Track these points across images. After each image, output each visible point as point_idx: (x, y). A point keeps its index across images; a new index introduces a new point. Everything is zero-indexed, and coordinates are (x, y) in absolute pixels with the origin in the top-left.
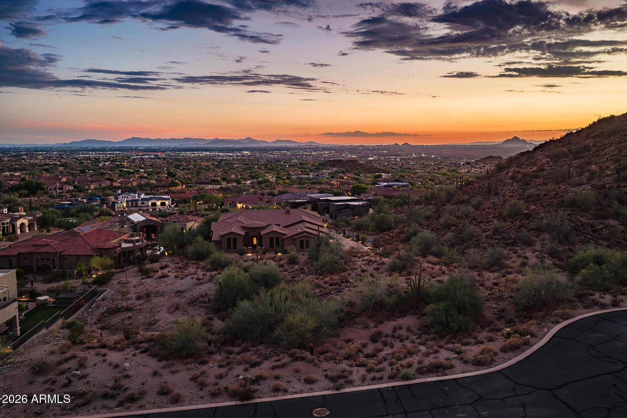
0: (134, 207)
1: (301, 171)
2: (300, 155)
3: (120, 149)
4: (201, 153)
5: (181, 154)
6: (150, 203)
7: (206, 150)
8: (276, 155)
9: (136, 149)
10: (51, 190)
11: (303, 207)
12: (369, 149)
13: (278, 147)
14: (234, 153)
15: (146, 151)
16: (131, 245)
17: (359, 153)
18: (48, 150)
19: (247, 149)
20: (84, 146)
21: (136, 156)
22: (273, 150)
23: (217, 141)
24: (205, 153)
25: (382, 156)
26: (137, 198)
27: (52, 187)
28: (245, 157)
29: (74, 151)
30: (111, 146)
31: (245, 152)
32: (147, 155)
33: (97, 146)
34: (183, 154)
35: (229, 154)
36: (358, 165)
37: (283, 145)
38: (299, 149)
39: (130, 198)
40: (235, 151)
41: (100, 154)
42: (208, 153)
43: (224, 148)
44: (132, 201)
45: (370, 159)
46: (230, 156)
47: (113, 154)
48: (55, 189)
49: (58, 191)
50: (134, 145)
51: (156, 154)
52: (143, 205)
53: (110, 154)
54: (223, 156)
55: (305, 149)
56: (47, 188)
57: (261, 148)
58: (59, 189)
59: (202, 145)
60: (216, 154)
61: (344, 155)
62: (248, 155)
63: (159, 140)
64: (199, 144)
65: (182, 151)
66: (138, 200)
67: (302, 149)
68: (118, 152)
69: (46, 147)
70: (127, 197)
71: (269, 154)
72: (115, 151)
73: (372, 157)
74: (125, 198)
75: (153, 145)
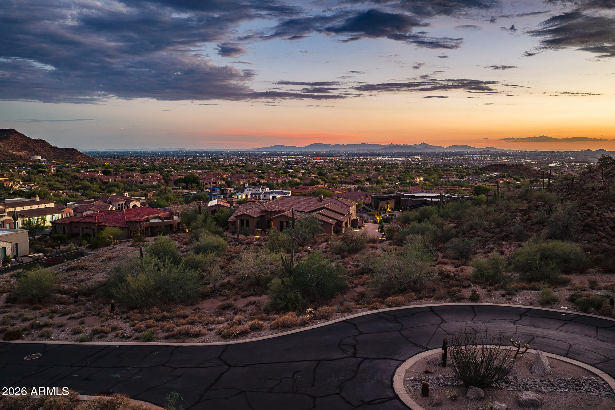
0: (257, 199)
1: (457, 175)
2: (474, 160)
3: (303, 154)
4: (374, 158)
5: (354, 158)
6: (271, 197)
7: (379, 155)
8: (448, 160)
9: (317, 154)
10: (206, 184)
11: (386, 202)
12: (555, 156)
13: (453, 152)
14: (406, 158)
15: (323, 156)
16: (160, 221)
17: (541, 159)
18: (242, 154)
19: (418, 154)
20: (273, 151)
21: (314, 159)
22: (446, 156)
23: (392, 146)
24: (377, 158)
25: (566, 162)
26: (260, 191)
27: (208, 181)
28: (415, 161)
29: (264, 155)
30: (296, 151)
31: (416, 157)
32: (322, 159)
33: (283, 151)
34: (357, 158)
35: (400, 159)
36: (524, 170)
37: (459, 150)
38: (474, 154)
39: (254, 192)
40: (407, 156)
41: (283, 158)
42: (380, 158)
43: (397, 153)
44: (256, 194)
45: (551, 165)
46: (400, 161)
47: (295, 158)
48: (210, 183)
49: (213, 185)
50: (315, 150)
51: (332, 158)
52: (265, 198)
53: (292, 158)
54: (394, 161)
55: (481, 155)
56: (203, 182)
57: (434, 153)
58: (213, 183)
59: (377, 150)
60: (388, 158)
61: (522, 161)
62: (419, 160)
63: (338, 146)
64: (375, 150)
65: (357, 156)
66: (261, 193)
67: (478, 154)
68: (299, 156)
69: (242, 152)
70: (252, 190)
71: (441, 159)
72: (298, 155)
73: (554, 163)
74: (250, 191)
75: (331, 151)
